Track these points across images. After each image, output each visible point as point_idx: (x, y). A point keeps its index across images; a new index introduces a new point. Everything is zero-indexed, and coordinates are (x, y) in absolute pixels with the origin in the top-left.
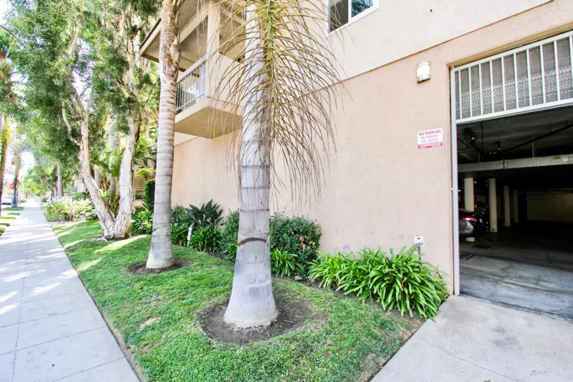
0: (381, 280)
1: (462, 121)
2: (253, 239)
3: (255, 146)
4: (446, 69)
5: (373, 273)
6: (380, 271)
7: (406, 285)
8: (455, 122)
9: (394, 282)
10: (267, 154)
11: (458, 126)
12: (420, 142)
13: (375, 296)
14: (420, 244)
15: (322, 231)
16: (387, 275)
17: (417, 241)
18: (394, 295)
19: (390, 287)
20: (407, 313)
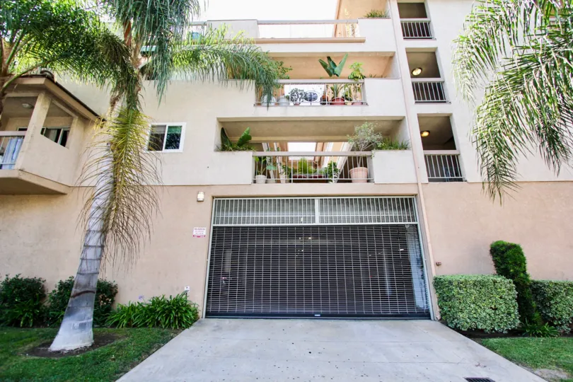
0: (163, 312)
1: (215, 225)
2: (87, 292)
3: (99, 235)
4: (211, 198)
5: (158, 309)
6: (163, 308)
7: (176, 313)
8: (213, 225)
9: (171, 312)
10: (105, 239)
11: (214, 227)
12: (194, 234)
13: (158, 323)
14: (186, 291)
15: (118, 290)
16: (167, 309)
17: (185, 289)
18: (170, 320)
19: (167, 316)
20: (176, 328)
